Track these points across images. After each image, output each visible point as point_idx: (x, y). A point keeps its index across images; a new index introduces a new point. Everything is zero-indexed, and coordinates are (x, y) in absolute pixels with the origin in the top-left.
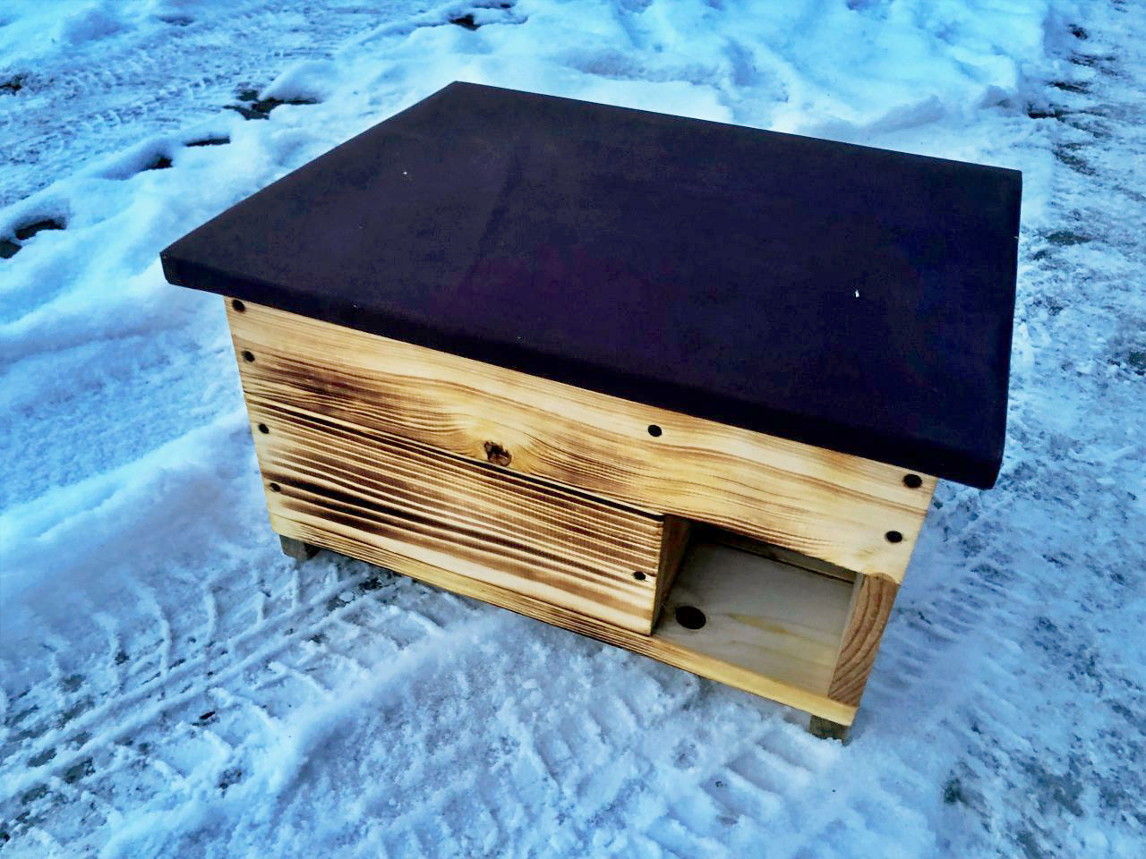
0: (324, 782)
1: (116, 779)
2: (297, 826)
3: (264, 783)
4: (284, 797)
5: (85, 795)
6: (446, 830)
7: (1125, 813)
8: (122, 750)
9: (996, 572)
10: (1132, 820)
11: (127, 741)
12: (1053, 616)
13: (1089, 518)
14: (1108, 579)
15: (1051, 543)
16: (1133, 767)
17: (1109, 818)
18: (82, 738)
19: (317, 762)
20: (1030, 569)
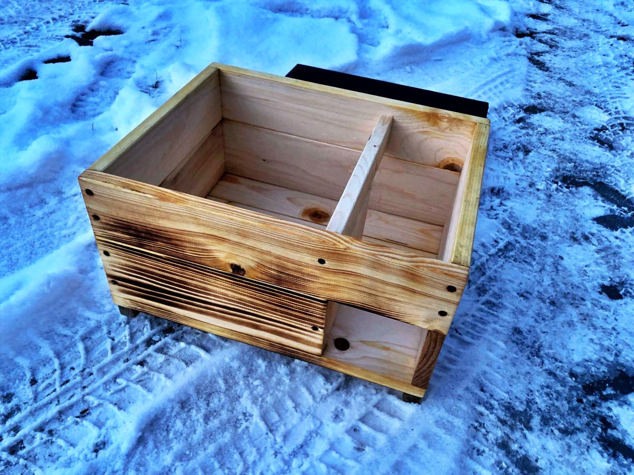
0: (151, 445)
1: (37, 450)
2: (137, 470)
3: (118, 448)
4: (130, 455)
5: (22, 461)
6: (217, 465)
7: (553, 428)
8: (39, 435)
9: (494, 304)
10: (556, 432)
11: (41, 429)
12: (522, 326)
13: (540, 271)
14: (548, 304)
15: (521, 286)
16: (557, 404)
17: (545, 431)
18: (16, 429)
19: (146, 434)
20: (511, 302)
